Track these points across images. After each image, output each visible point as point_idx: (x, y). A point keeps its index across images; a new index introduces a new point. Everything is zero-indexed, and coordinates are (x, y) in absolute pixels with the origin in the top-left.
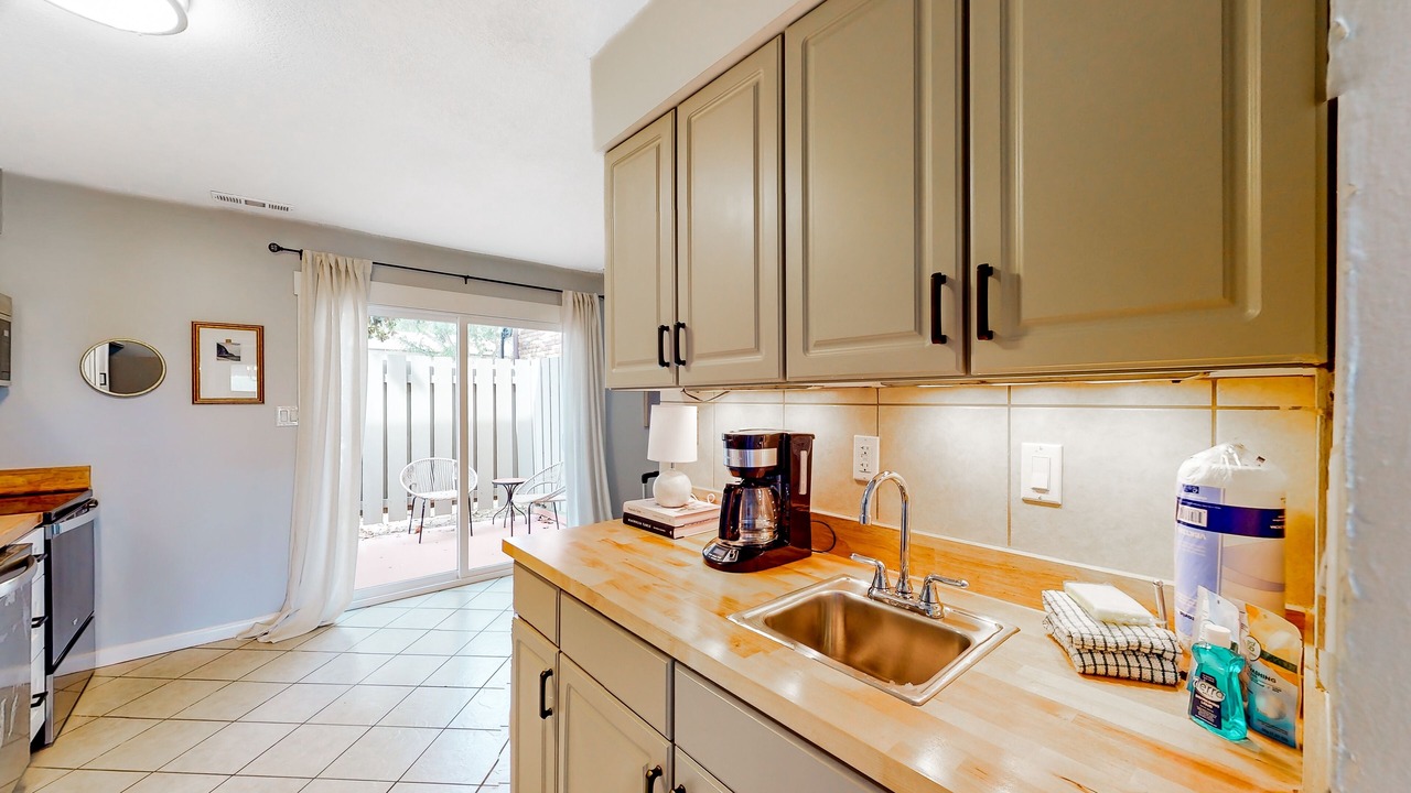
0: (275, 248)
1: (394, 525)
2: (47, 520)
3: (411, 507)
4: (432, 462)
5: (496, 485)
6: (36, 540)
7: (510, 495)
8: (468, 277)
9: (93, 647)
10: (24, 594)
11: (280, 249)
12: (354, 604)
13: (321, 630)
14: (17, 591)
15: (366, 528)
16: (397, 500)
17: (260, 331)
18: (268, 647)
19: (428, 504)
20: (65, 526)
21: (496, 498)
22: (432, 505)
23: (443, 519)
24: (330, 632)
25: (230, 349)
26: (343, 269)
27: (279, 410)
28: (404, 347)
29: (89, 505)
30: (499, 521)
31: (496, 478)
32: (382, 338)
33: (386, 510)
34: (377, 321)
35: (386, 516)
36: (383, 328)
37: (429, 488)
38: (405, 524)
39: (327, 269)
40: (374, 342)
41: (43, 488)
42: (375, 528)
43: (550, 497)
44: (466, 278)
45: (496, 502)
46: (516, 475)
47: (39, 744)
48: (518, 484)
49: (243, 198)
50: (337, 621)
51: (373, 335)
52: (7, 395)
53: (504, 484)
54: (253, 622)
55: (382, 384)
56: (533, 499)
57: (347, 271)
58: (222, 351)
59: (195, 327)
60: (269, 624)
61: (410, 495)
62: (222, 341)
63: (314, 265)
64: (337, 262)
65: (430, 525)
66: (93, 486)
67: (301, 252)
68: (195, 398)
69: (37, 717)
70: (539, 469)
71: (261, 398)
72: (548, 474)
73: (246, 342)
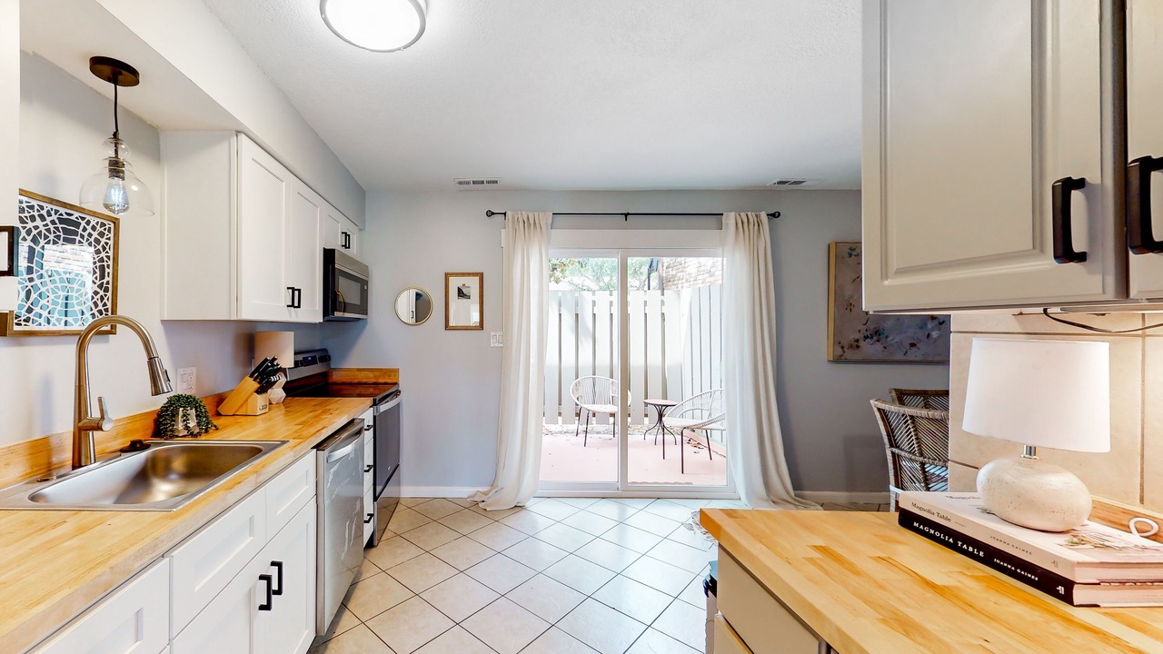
0: (490, 214)
1: (566, 427)
2: (375, 404)
3: (578, 415)
4: (594, 379)
5: (646, 404)
6: (368, 417)
7: (661, 416)
8: (628, 214)
9: (399, 483)
10: (360, 451)
11: (493, 214)
12: (539, 492)
13: (517, 509)
14: (355, 450)
15: (546, 426)
16: (568, 409)
17: (481, 276)
18: (483, 513)
19: (591, 415)
20: (383, 407)
21: (646, 416)
22: (594, 415)
23: (601, 428)
24: (523, 513)
25: (465, 291)
26: (532, 222)
27: (492, 337)
28: (572, 287)
29: (397, 393)
30: (651, 438)
31: (646, 398)
32: (557, 281)
33: (560, 414)
34: (554, 269)
35: (560, 418)
36: (558, 274)
37: (591, 401)
38: (573, 427)
39: (521, 223)
40: (553, 286)
41: (381, 380)
42: (552, 427)
43: (704, 424)
44: (626, 215)
45: (646, 419)
46: (665, 397)
47: (371, 544)
48: (667, 406)
49: (471, 180)
50: (527, 505)
51: (552, 279)
52: (367, 323)
53: (655, 405)
54: (475, 489)
55: (558, 315)
56: (686, 424)
57: (535, 223)
58: (461, 293)
59: (447, 276)
60: (486, 494)
61: (577, 405)
62: (460, 285)
63: (513, 222)
64: (528, 218)
65: (592, 432)
66: (400, 383)
67: (505, 214)
68: (447, 327)
69: (368, 530)
70: (688, 395)
71: (481, 326)
72: (698, 401)
73: (472, 285)
